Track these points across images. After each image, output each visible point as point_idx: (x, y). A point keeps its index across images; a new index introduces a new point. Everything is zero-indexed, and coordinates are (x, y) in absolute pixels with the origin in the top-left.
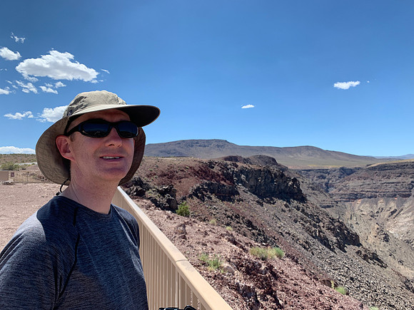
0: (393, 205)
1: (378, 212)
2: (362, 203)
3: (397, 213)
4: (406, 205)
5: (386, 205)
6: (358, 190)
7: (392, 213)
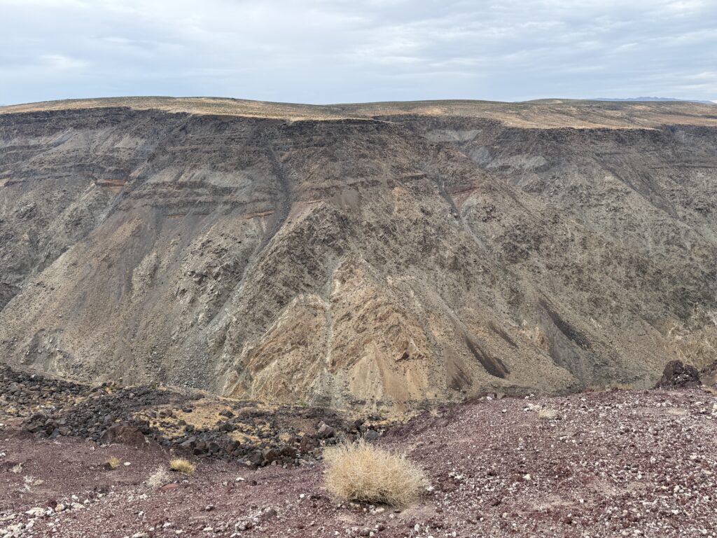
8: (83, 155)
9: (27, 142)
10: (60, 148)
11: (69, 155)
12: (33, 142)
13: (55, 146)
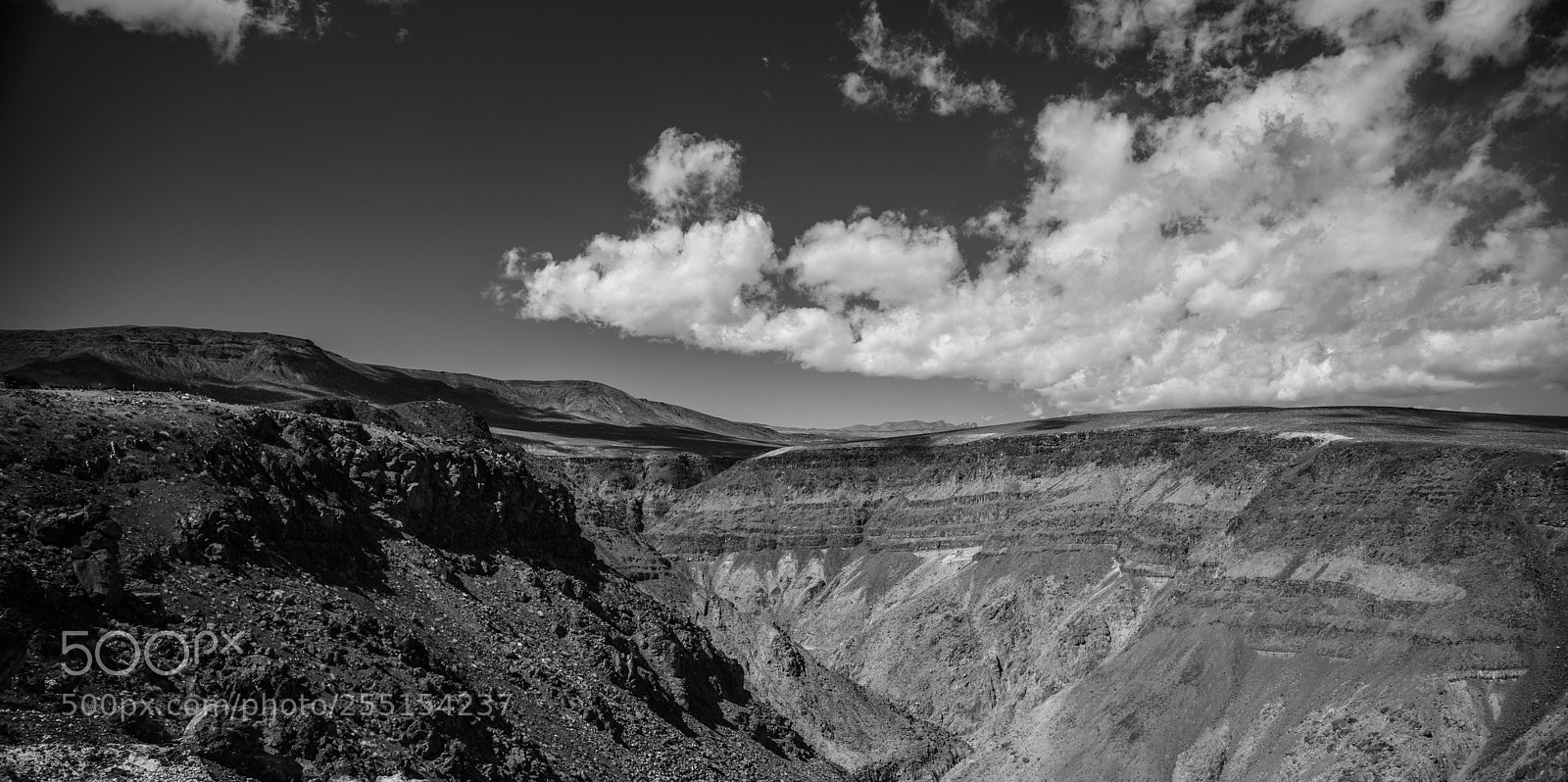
0: (816, 569)
1: (776, 591)
2: (737, 564)
3: (824, 592)
4: (848, 570)
5: (799, 569)
6: (728, 525)
7: (813, 591)
8: (1106, 513)
9: (1017, 486)
10: (1069, 499)
11: (1082, 513)
12: (1026, 485)
13: (1061, 497)
